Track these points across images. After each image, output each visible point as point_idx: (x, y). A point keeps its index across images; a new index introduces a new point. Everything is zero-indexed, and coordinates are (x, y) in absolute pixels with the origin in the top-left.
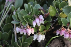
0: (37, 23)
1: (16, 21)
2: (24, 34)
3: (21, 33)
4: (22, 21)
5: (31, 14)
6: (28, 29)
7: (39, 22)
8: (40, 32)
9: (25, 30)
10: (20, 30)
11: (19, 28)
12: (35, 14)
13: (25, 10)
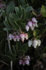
0: (30, 27)
1: (8, 28)
2: (18, 41)
3: (15, 40)
4: (14, 26)
5: (23, 17)
6: (21, 35)
7: (33, 26)
8: (34, 37)
9: (18, 35)
10: (13, 37)
11: (11, 35)
12: (27, 18)
13: (17, 14)
